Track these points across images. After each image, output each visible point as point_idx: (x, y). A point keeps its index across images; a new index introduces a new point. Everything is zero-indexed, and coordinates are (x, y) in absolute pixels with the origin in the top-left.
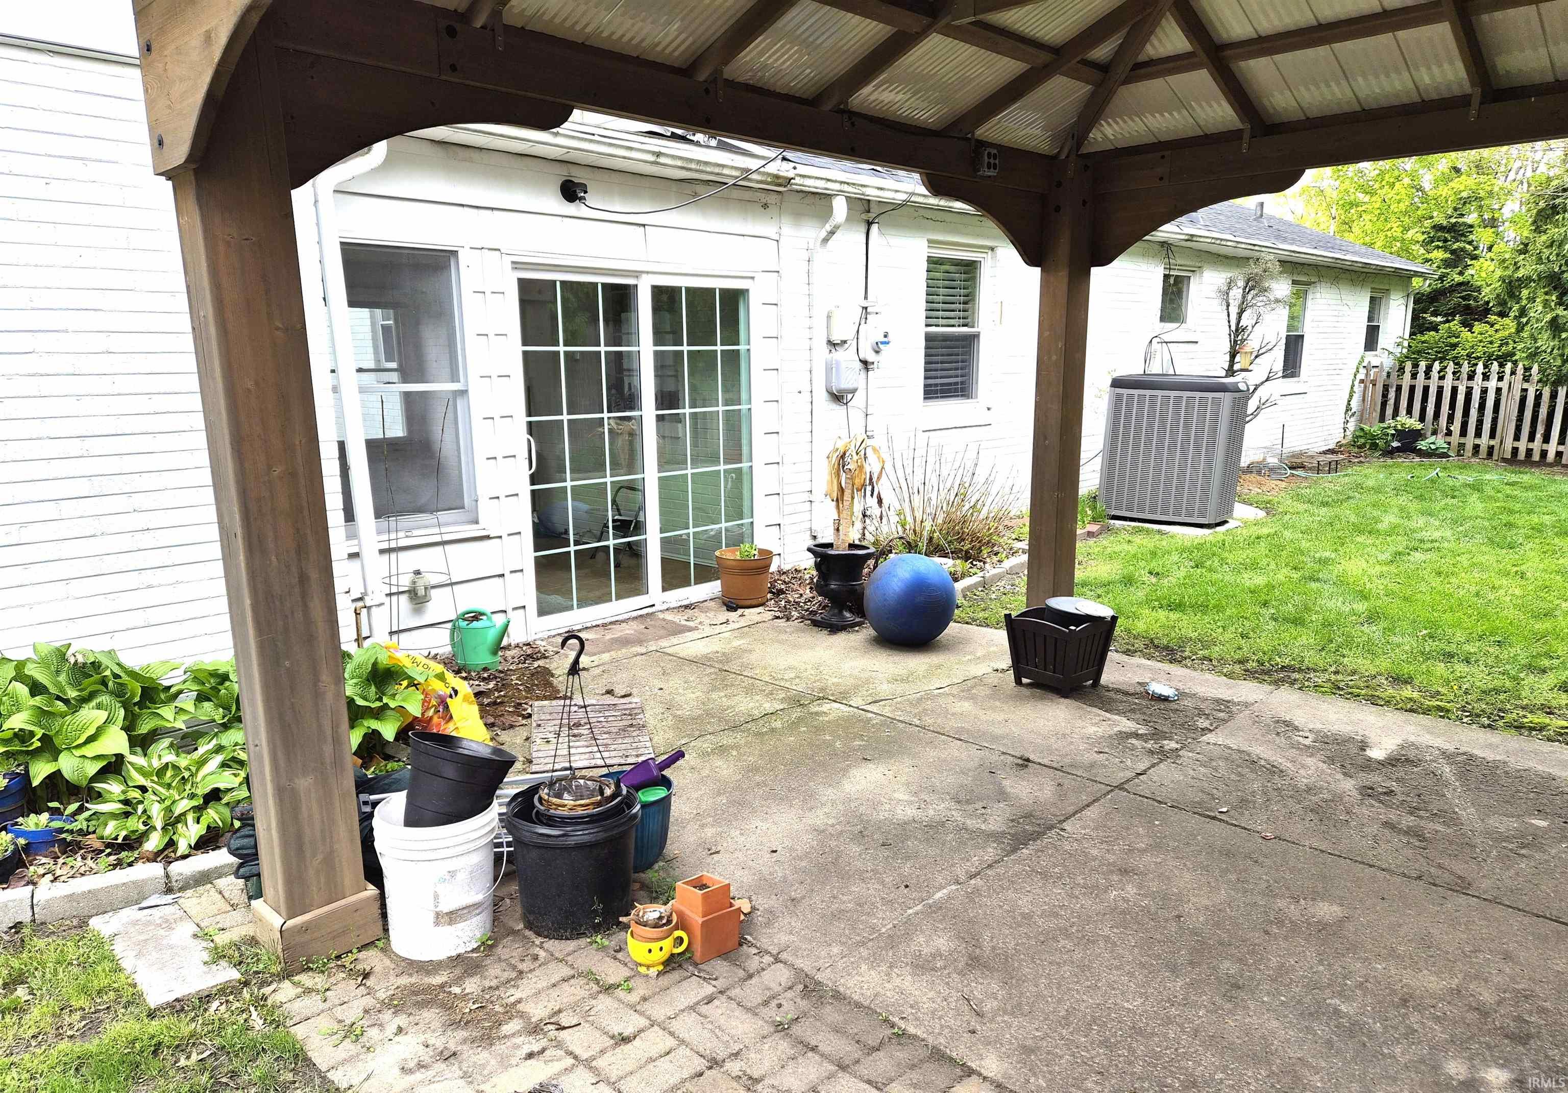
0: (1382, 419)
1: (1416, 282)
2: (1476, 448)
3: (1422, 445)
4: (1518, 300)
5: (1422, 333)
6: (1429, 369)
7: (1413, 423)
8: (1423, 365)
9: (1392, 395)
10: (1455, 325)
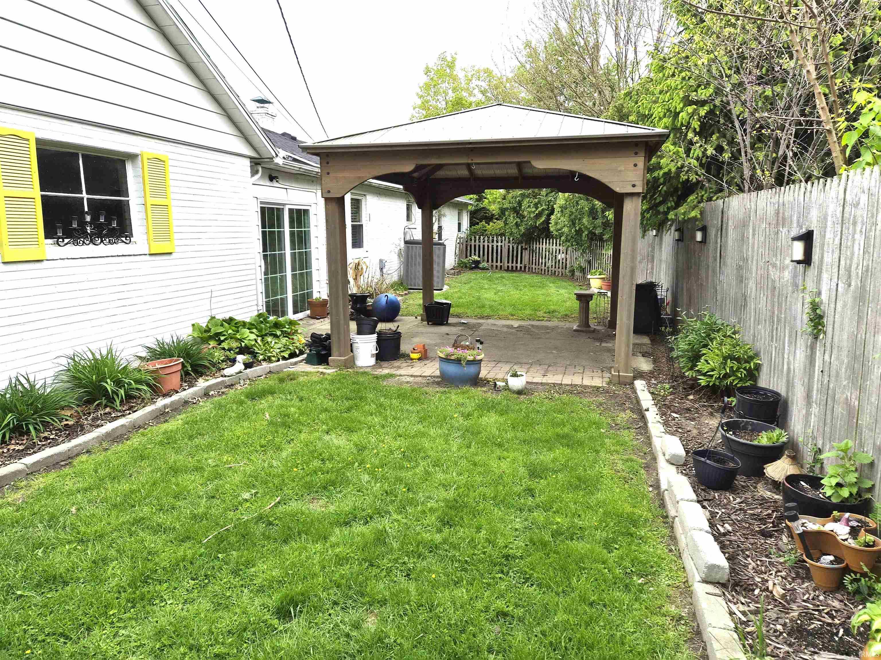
0: (466, 257)
1: (470, 207)
2: (497, 266)
3: (481, 266)
4: (505, 215)
5: (474, 225)
6: (479, 238)
7: (476, 258)
8: (477, 237)
9: (469, 248)
10: (484, 222)
